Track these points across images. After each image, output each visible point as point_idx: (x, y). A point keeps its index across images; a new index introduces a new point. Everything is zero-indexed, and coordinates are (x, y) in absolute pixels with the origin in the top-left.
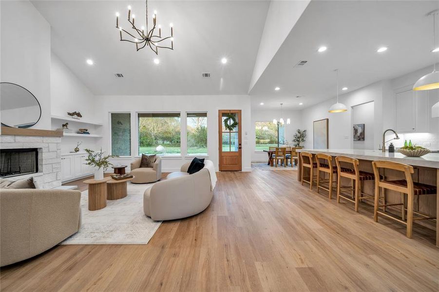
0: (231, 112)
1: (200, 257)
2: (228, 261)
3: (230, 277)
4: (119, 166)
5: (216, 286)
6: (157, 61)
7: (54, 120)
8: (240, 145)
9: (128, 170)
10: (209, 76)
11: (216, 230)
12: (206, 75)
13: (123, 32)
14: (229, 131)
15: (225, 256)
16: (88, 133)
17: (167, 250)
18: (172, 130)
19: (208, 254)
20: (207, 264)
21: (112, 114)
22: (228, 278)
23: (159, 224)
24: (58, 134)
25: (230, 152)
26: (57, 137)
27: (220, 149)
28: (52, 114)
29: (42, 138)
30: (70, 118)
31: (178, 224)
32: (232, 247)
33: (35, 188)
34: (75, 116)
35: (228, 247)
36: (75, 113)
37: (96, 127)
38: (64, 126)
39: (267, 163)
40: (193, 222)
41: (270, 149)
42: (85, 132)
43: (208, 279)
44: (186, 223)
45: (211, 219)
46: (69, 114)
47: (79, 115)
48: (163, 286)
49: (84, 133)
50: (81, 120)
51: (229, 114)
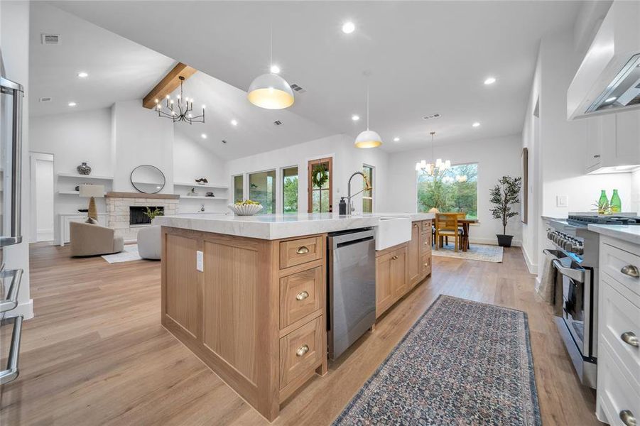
0: (322, 162)
7: (177, 186)
8: (331, 206)
14: (319, 188)
16: (214, 196)
21: (235, 177)
24: (176, 197)
26: (175, 199)
28: (175, 181)
30: (196, 184)
34: (202, 182)
36: (202, 180)
37: (225, 190)
38: (192, 190)
42: (211, 195)
46: (197, 181)
47: (205, 181)
49: (209, 196)
50: (206, 185)
51: (318, 164)
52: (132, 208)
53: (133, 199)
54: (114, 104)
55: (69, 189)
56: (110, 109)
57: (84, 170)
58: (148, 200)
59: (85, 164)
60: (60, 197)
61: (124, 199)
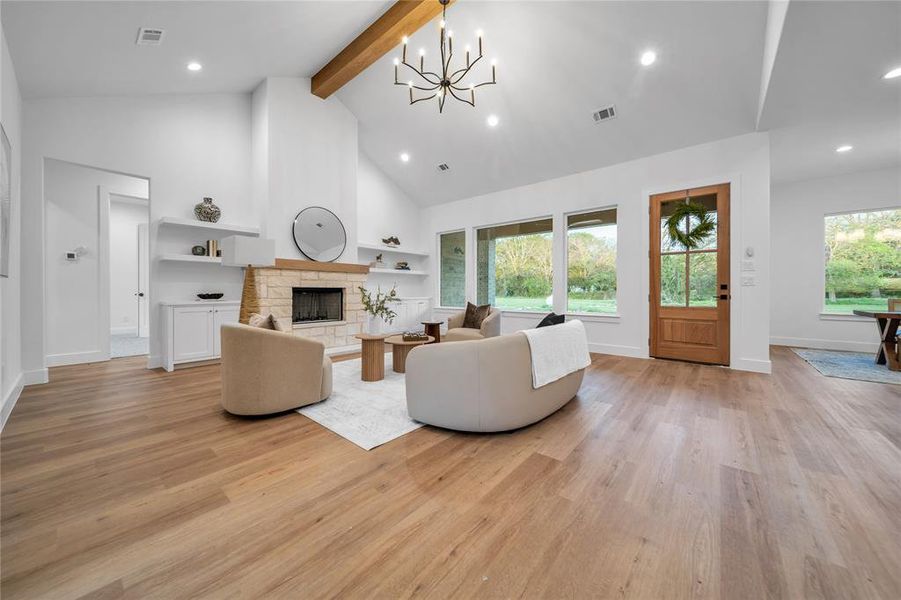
0: (692, 195)
1: (412, 515)
2: (453, 553)
3: (418, 588)
4: (433, 321)
5: (377, 586)
6: (493, 121)
7: (362, 251)
8: (724, 287)
9: (443, 330)
10: (613, 114)
11: (499, 479)
12: (604, 114)
13: (414, 89)
14: (684, 249)
15: (460, 540)
16: (408, 269)
17: (381, 473)
18: (588, 263)
19: (433, 517)
20: (410, 533)
21: (442, 235)
22: (415, 587)
23: (418, 426)
24: (363, 270)
25: (687, 308)
26: (362, 273)
27: (654, 297)
28: (360, 241)
29: (345, 275)
30: (385, 247)
31: (443, 438)
32: (495, 531)
33: (274, 329)
34: (392, 244)
35: (487, 527)
36: (391, 239)
37: (422, 258)
38: (378, 258)
39: (875, 358)
40: (471, 446)
41: (890, 309)
42: (404, 266)
43: (380, 563)
44: (459, 441)
45: (514, 453)
46: (385, 241)
47: (396, 241)
48: (319, 524)
49: (403, 268)
50: (399, 249)
51: (684, 200)
52: (297, 291)
53: (297, 274)
54: (262, 83)
55: (179, 252)
56: (251, 97)
57: (207, 212)
58: (321, 274)
59: (208, 200)
60: (163, 268)
61: (285, 273)
